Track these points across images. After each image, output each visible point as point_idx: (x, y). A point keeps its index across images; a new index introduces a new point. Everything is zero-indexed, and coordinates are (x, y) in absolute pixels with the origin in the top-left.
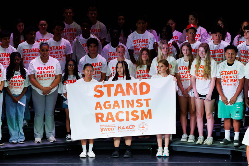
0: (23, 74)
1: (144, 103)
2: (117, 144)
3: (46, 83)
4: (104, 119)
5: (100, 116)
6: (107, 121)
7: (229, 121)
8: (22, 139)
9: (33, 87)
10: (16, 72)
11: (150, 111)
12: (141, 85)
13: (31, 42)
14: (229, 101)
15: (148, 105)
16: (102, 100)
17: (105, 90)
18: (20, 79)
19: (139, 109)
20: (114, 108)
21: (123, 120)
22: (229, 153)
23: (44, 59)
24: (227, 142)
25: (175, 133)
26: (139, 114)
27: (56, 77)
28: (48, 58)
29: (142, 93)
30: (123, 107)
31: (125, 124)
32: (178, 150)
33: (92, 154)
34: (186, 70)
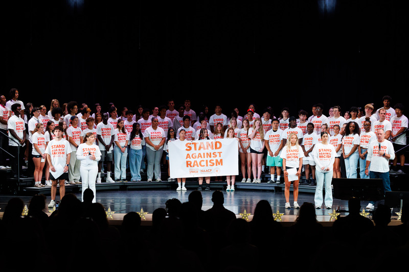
0: (141, 137)
1: (218, 154)
2: (201, 182)
3: (156, 143)
4: (192, 165)
5: (189, 163)
6: (194, 166)
7: (274, 168)
8: (139, 179)
9: (147, 145)
10: (136, 135)
11: (221, 160)
12: (216, 143)
13: (146, 118)
14: (274, 154)
15: (220, 156)
16: (190, 153)
17: (193, 146)
18: (139, 140)
19: (215, 159)
20: (198, 158)
21: (204, 166)
22: (274, 189)
23: (155, 127)
24: (272, 182)
25: (238, 174)
26: (214, 162)
27: (163, 139)
28: (157, 127)
29: (216, 148)
30: (204, 157)
31: (205, 168)
32: (241, 187)
33: (184, 188)
34: (245, 136)
